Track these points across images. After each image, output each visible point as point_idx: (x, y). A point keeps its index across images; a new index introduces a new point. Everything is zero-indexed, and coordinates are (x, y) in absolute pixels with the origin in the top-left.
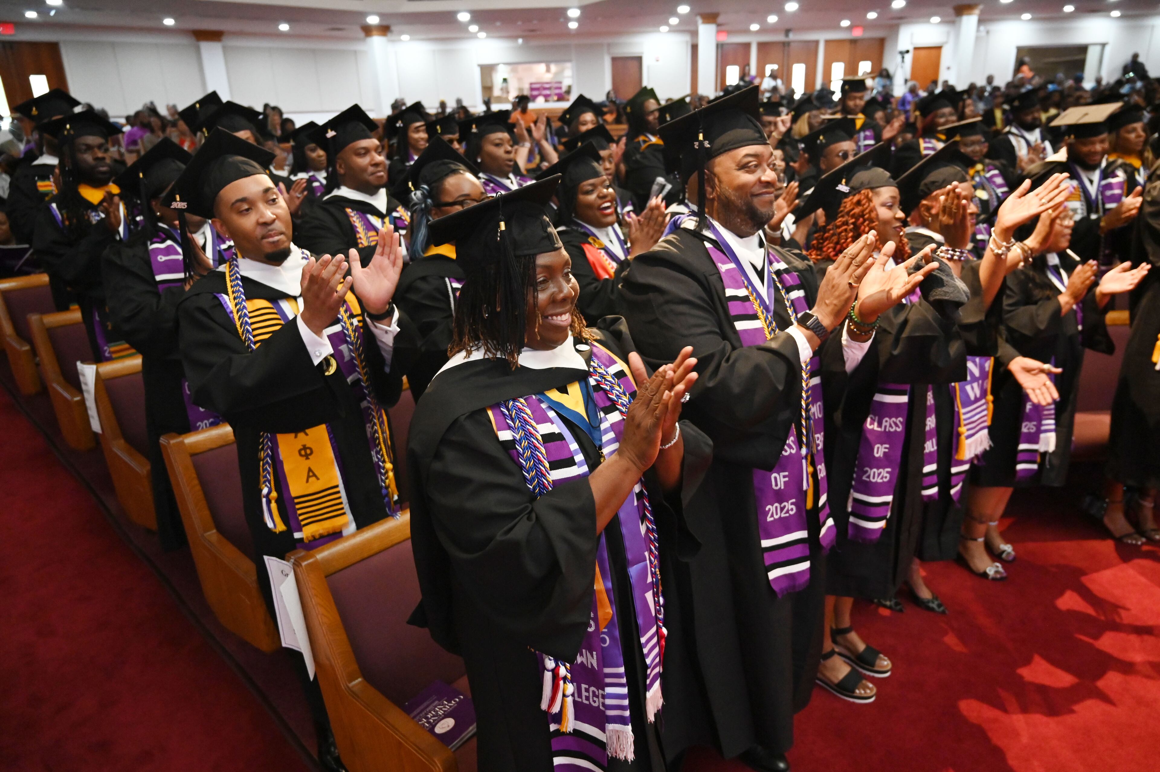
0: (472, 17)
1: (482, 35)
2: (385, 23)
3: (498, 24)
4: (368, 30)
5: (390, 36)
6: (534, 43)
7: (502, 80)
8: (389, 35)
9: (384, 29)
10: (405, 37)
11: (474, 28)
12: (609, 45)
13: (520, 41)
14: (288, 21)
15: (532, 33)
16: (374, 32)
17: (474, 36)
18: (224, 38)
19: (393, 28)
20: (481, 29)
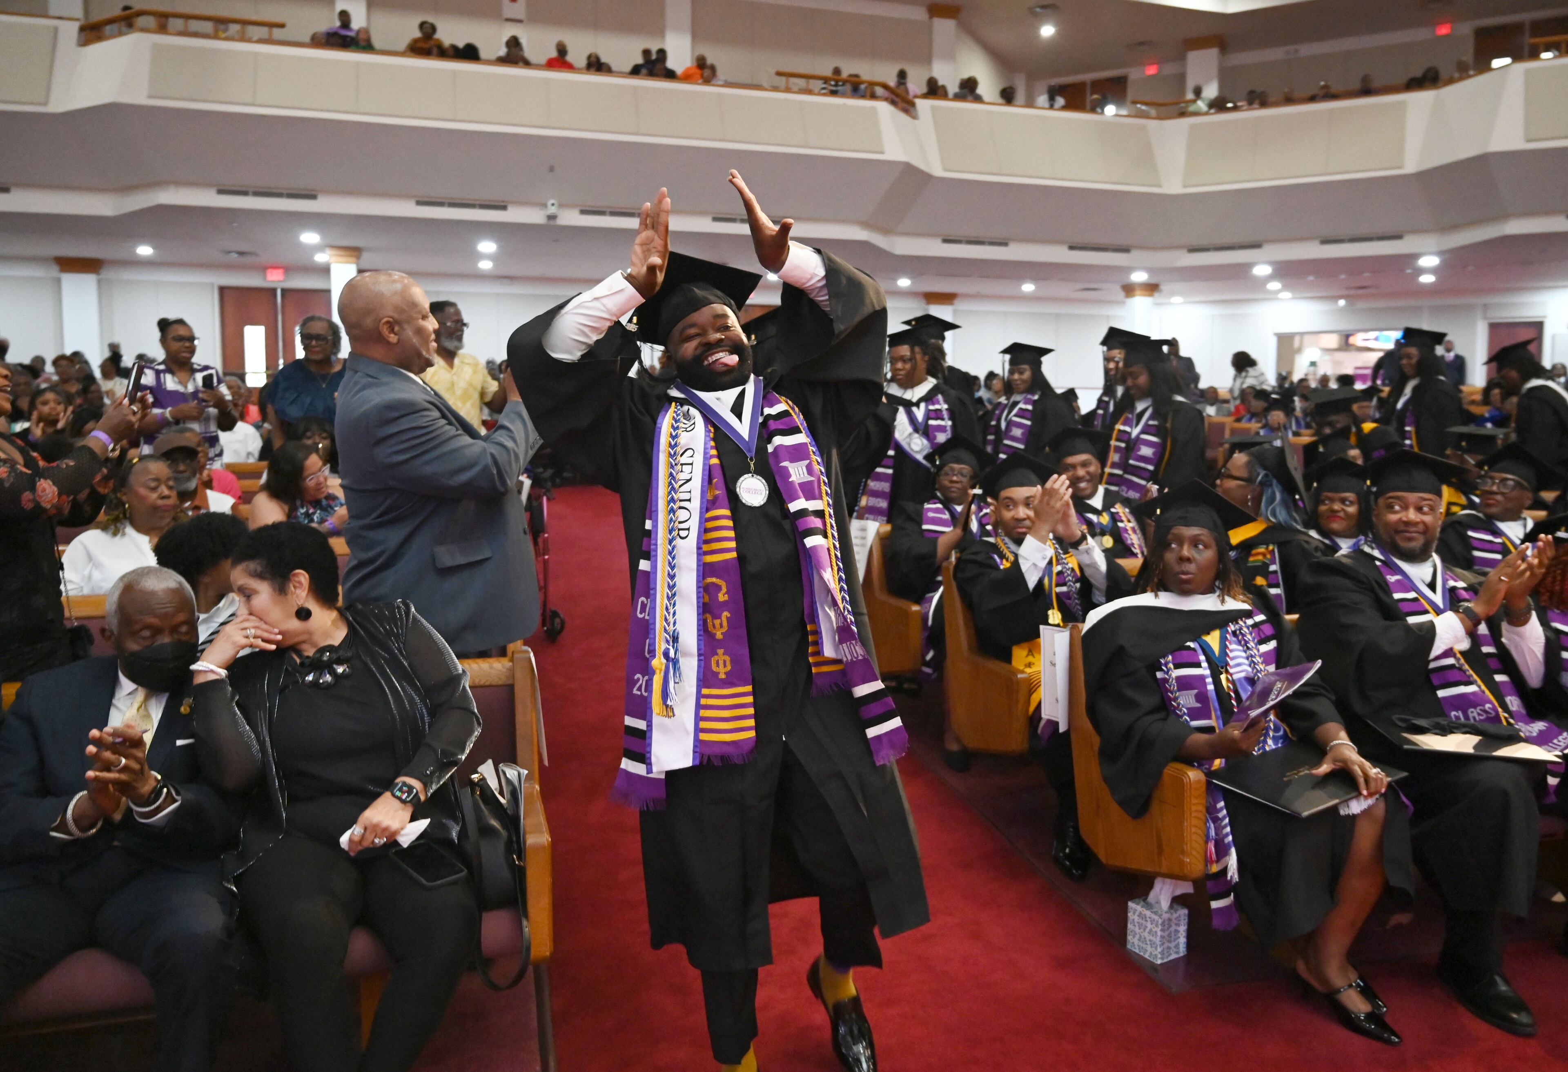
0: (1274, 270)
1: (1287, 295)
2: (1153, 281)
3: (1311, 278)
4: (1129, 290)
5: (1157, 297)
6: (1361, 305)
7: (1308, 363)
8: (1156, 294)
9: (1151, 288)
10: (1177, 299)
11: (1274, 285)
12: (1486, 307)
13: (1342, 303)
14: (1034, 279)
15: (1360, 292)
16: (1138, 292)
17: (1272, 296)
18: (956, 302)
19: (1162, 287)
20: (1285, 287)
